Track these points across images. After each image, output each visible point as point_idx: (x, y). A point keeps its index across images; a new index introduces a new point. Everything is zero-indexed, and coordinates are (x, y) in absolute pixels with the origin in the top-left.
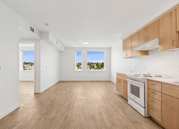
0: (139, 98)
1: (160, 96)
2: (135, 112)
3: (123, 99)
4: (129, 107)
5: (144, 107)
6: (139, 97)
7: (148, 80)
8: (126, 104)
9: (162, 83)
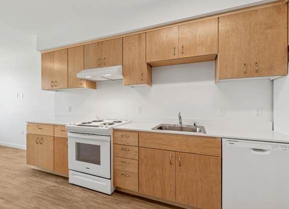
0: (100, 164)
1: (136, 152)
2: (92, 195)
3: (54, 179)
4: (76, 191)
5: (109, 178)
6: (98, 163)
7: (114, 130)
8: (65, 188)
9: (139, 133)
